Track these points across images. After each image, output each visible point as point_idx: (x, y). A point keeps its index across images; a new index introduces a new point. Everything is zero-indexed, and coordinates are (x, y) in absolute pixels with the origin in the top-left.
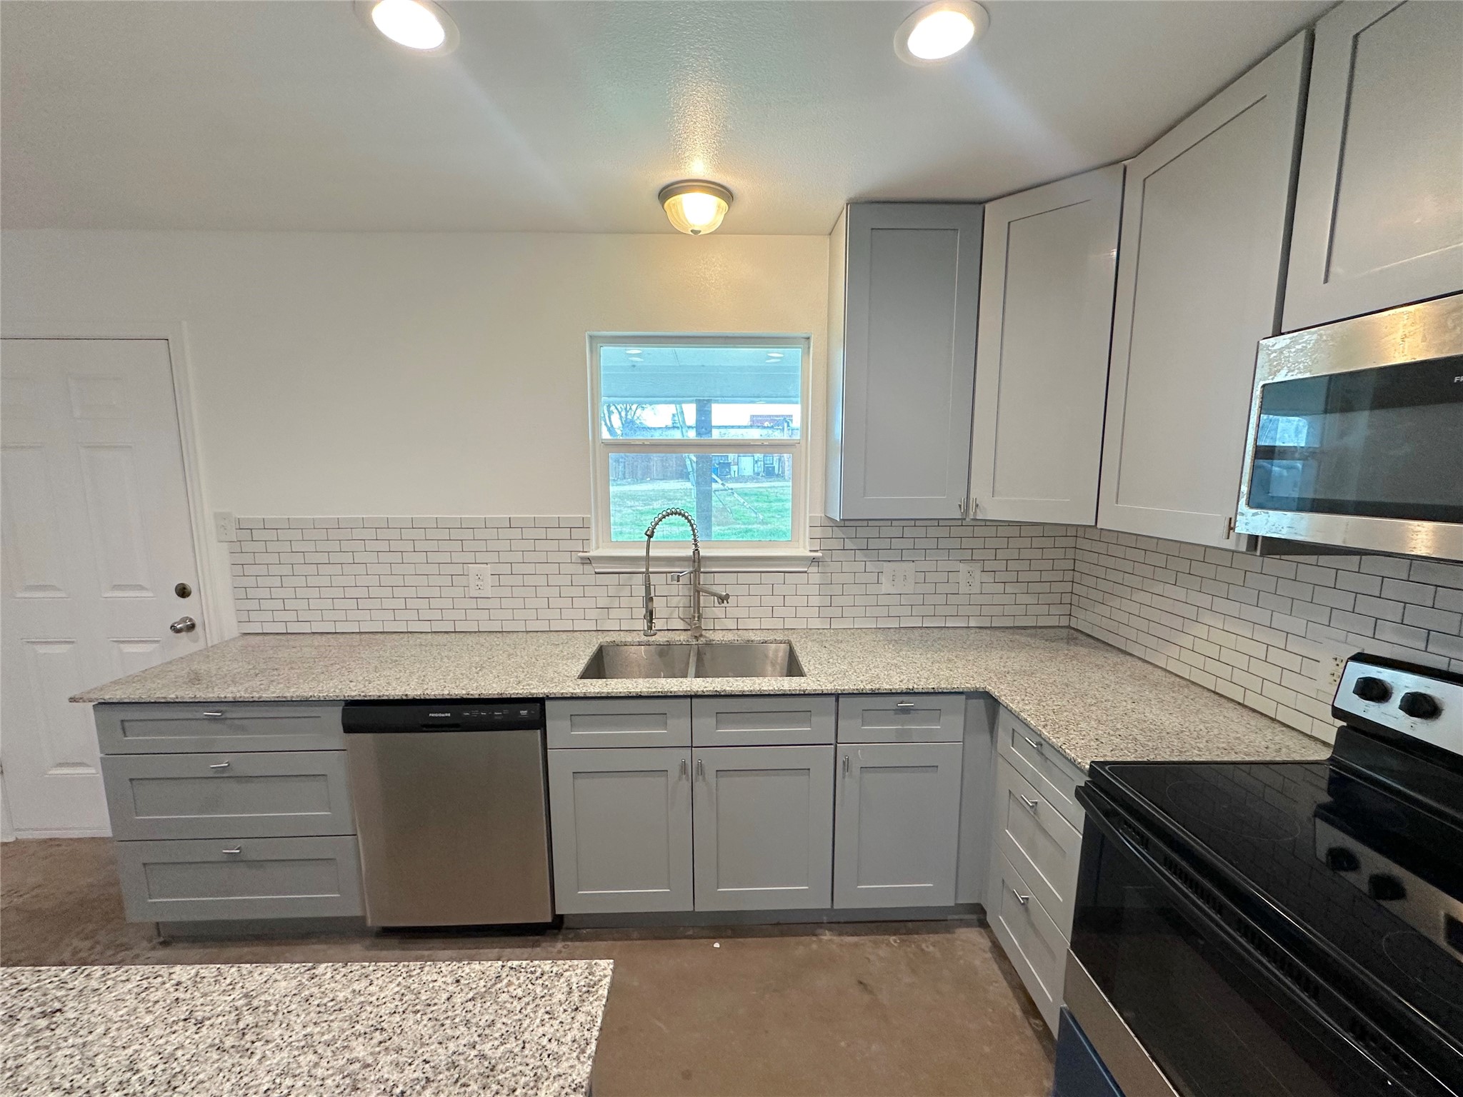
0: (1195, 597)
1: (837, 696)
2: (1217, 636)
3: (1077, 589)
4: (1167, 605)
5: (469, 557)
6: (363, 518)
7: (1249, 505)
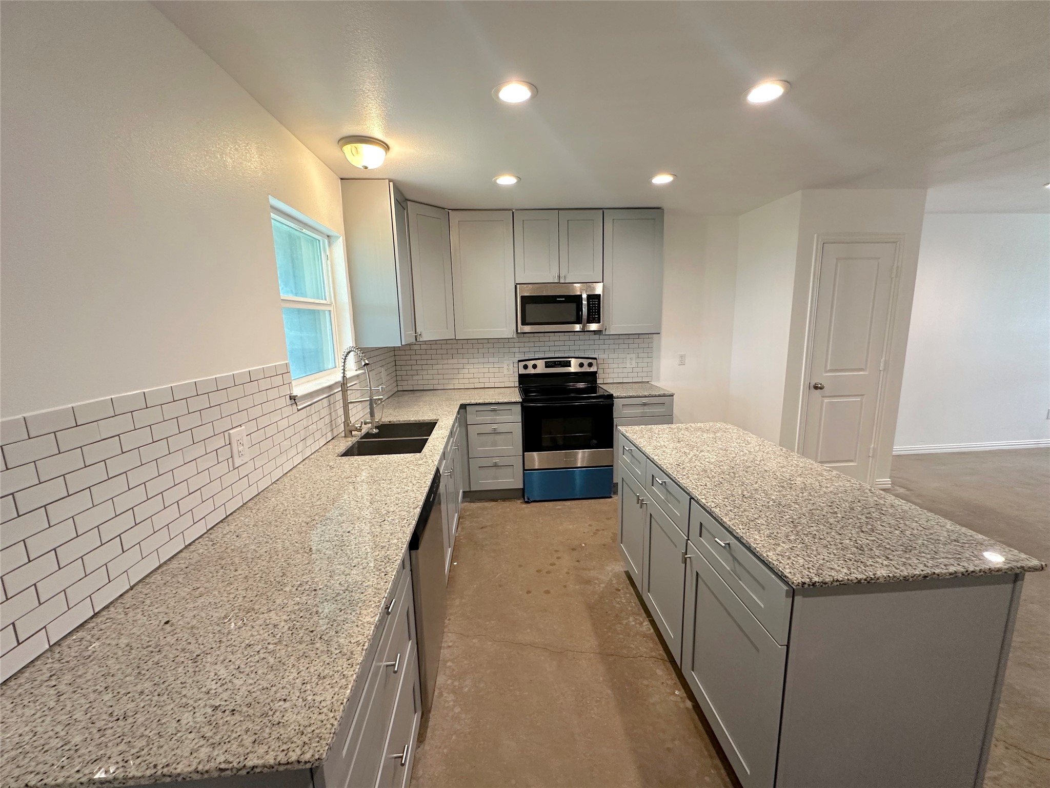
0: (461, 361)
3: (399, 373)
4: (451, 366)
5: (227, 423)
7: (522, 325)
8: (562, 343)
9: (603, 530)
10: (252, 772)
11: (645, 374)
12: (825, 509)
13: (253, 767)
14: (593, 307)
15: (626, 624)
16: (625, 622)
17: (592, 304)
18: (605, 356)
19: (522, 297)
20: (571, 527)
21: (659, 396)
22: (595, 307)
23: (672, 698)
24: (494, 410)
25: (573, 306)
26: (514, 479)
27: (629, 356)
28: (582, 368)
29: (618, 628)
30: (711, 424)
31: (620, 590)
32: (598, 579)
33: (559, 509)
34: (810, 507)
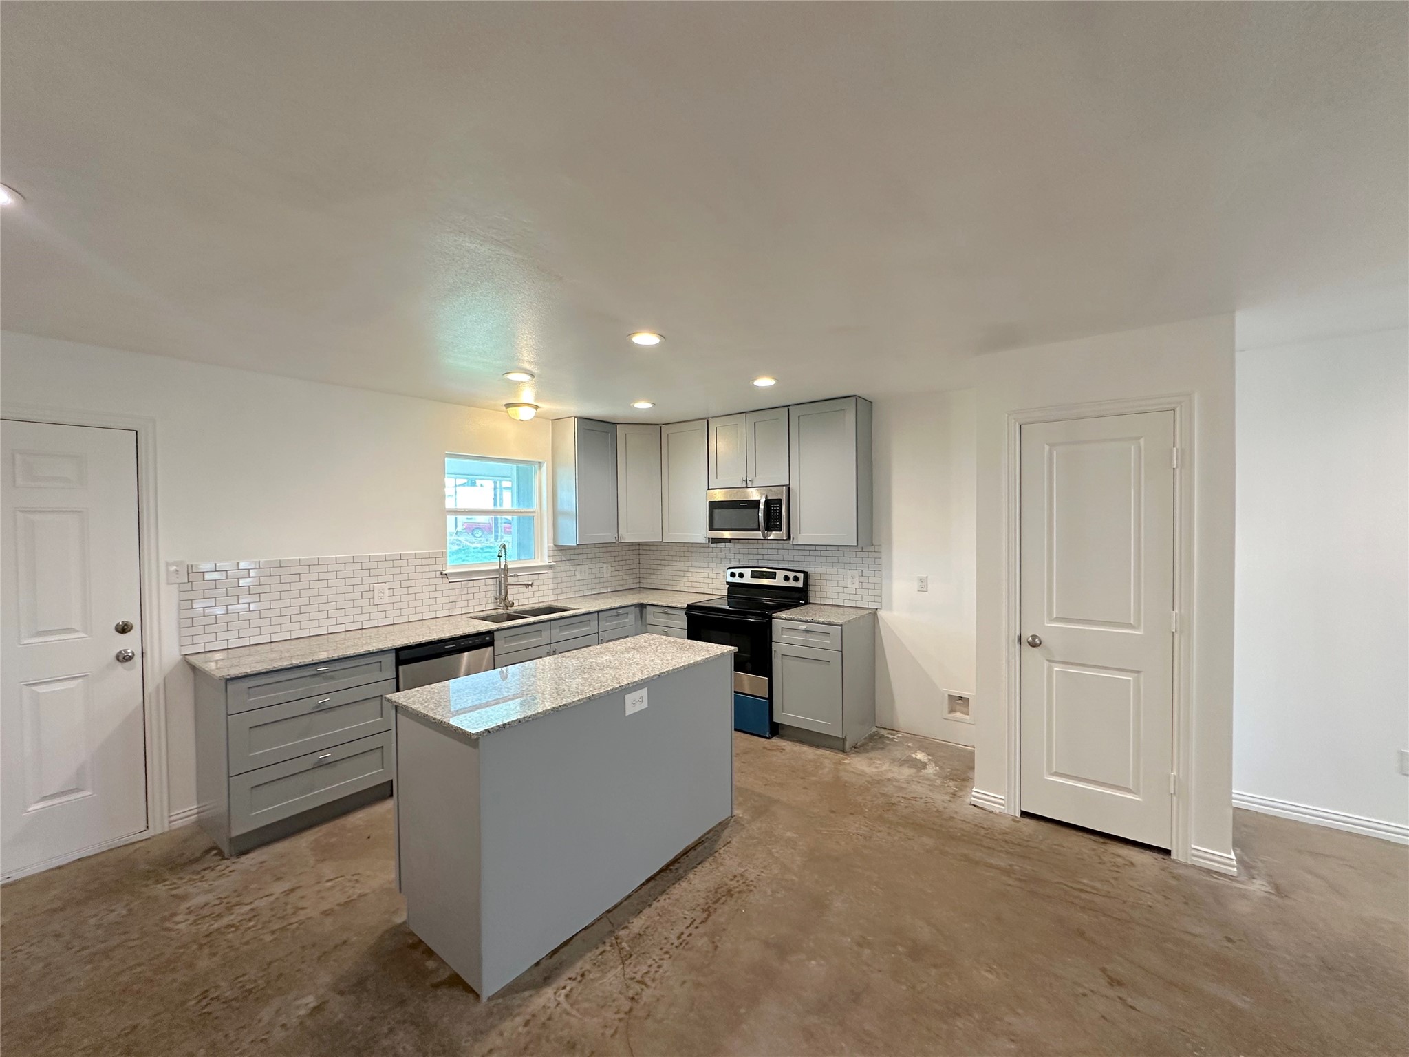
1: (598, 612)
2: (695, 574)
3: (641, 571)
5: (374, 580)
6: (280, 561)
11: (872, 598)
17: (774, 510)
18: (823, 571)
21: (823, 623)
22: (777, 513)
24: (666, 614)
25: (752, 512)
27: (850, 573)
28: (786, 582)
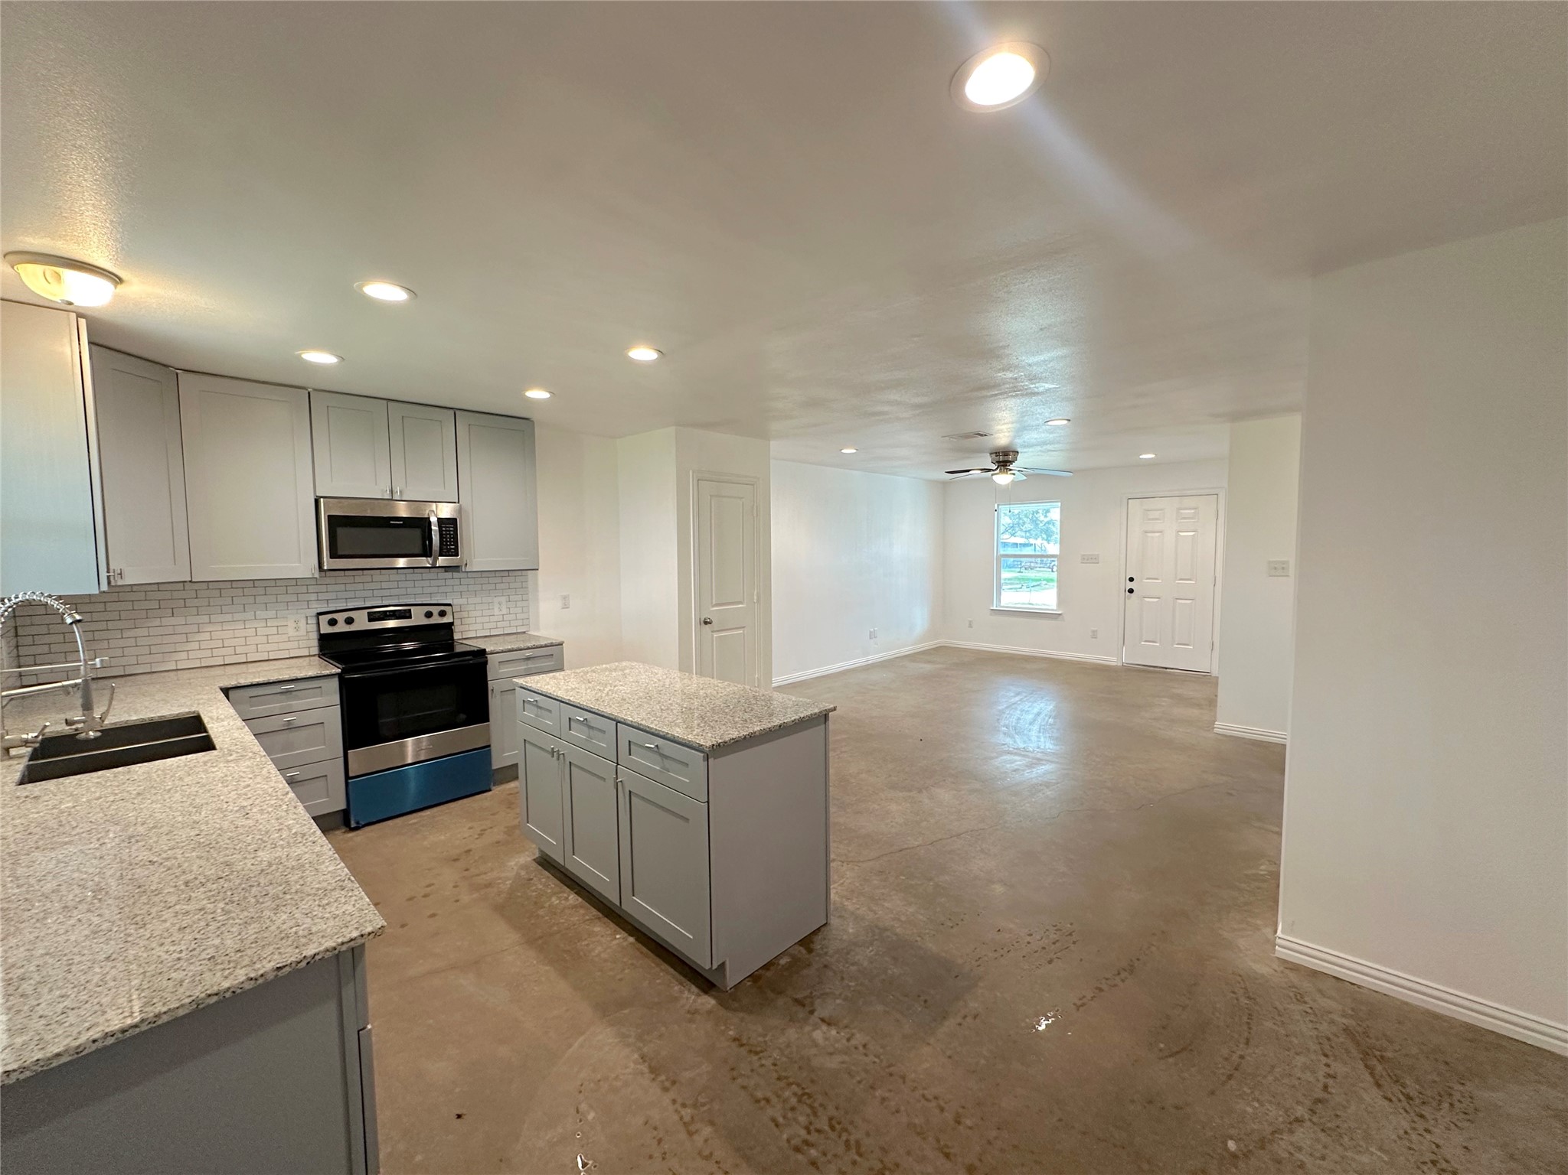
0: (193, 619)
7: (331, 558)
8: (395, 585)
9: (491, 828)
10: (312, 962)
11: (520, 622)
12: (722, 705)
13: (315, 955)
14: (446, 534)
15: (549, 906)
16: (547, 905)
17: (446, 531)
18: (463, 601)
19: (331, 518)
20: (443, 837)
21: (546, 646)
22: (450, 534)
23: (615, 942)
24: (288, 691)
25: (417, 533)
26: (328, 796)
27: (496, 600)
28: (430, 619)
29: (541, 912)
30: (617, 664)
31: (532, 879)
32: (500, 879)
33: (414, 824)
34: (712, 706)
